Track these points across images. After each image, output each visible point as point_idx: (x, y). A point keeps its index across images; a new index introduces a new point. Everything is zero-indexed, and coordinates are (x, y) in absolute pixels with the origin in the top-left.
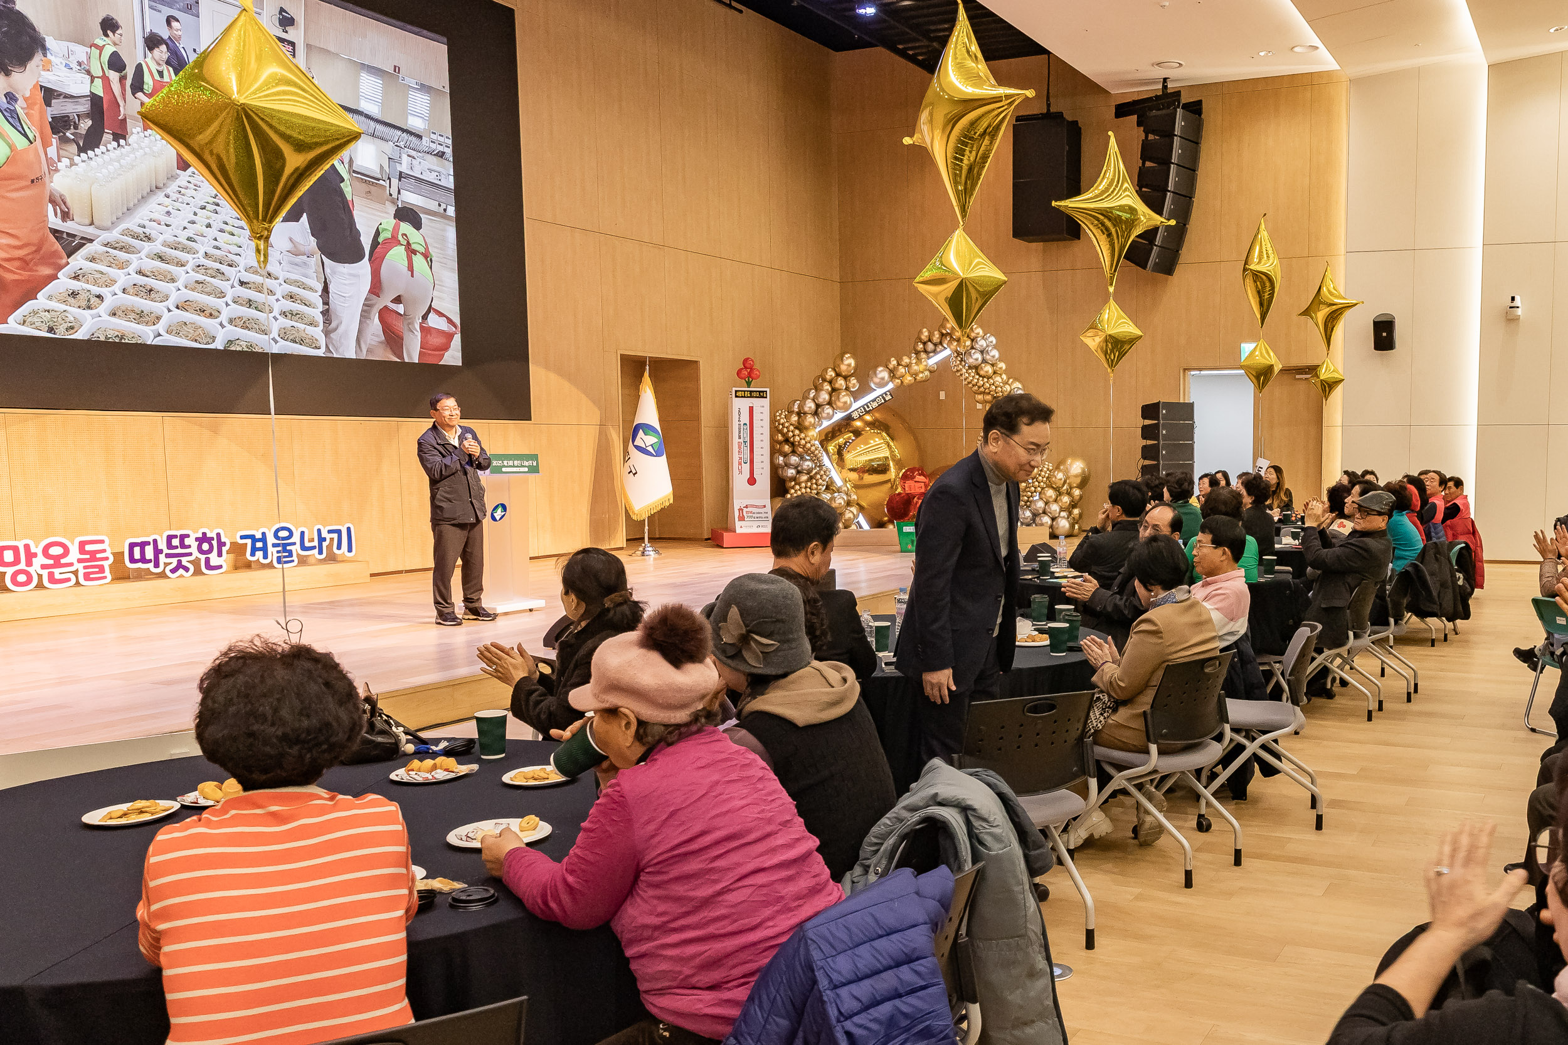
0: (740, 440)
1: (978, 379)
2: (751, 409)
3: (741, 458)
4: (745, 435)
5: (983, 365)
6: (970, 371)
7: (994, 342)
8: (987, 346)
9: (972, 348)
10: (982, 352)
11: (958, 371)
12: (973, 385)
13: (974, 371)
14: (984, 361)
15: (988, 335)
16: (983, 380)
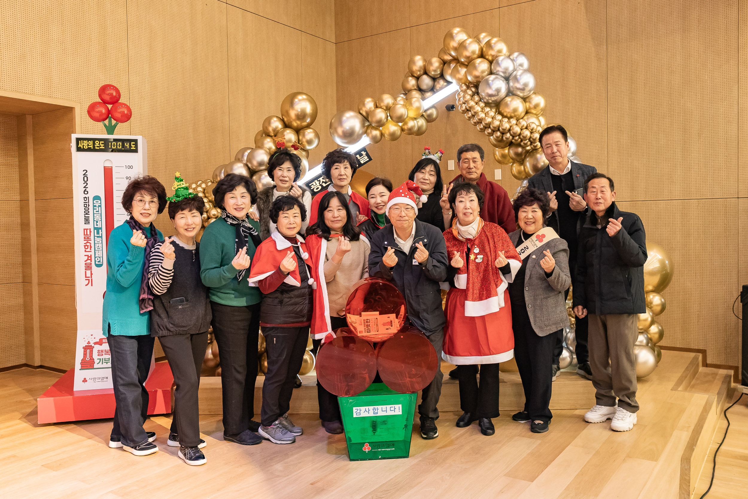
0: (87, 226)
1: (500, 121)
2: (108, 173)
3: (89, 258)
4: (97, 217)
5: (508, 99)
6: (488, 109)
7: (526, 65)
8: (515, 70)
9: (491, 73)
10: (507, 79)
11: (468, 110)
12: (493, 131)
13: (494, 110)
14: (510, 93)
15: (516, 54)
16: (509, 122)
